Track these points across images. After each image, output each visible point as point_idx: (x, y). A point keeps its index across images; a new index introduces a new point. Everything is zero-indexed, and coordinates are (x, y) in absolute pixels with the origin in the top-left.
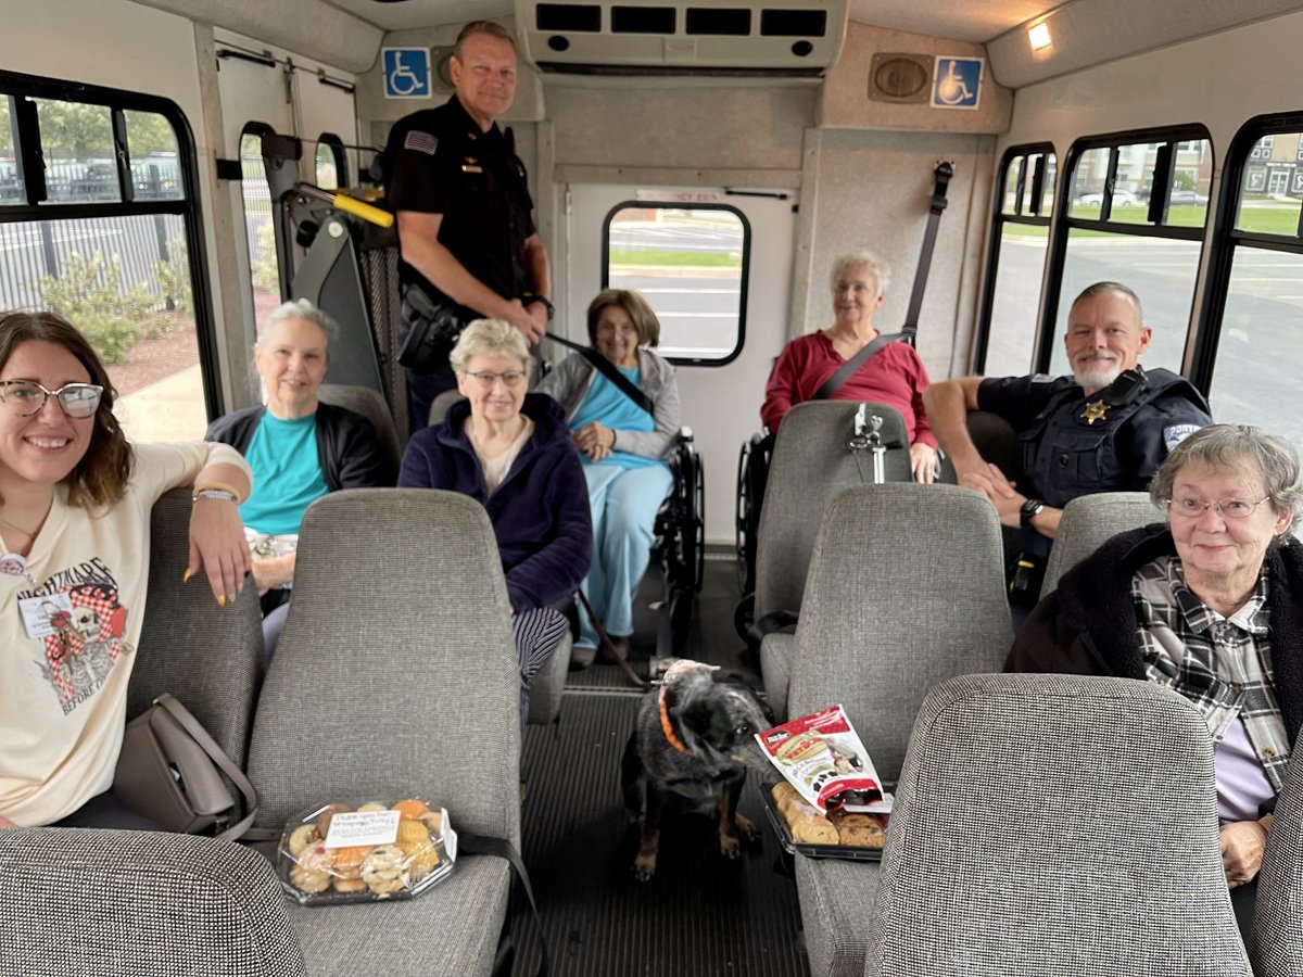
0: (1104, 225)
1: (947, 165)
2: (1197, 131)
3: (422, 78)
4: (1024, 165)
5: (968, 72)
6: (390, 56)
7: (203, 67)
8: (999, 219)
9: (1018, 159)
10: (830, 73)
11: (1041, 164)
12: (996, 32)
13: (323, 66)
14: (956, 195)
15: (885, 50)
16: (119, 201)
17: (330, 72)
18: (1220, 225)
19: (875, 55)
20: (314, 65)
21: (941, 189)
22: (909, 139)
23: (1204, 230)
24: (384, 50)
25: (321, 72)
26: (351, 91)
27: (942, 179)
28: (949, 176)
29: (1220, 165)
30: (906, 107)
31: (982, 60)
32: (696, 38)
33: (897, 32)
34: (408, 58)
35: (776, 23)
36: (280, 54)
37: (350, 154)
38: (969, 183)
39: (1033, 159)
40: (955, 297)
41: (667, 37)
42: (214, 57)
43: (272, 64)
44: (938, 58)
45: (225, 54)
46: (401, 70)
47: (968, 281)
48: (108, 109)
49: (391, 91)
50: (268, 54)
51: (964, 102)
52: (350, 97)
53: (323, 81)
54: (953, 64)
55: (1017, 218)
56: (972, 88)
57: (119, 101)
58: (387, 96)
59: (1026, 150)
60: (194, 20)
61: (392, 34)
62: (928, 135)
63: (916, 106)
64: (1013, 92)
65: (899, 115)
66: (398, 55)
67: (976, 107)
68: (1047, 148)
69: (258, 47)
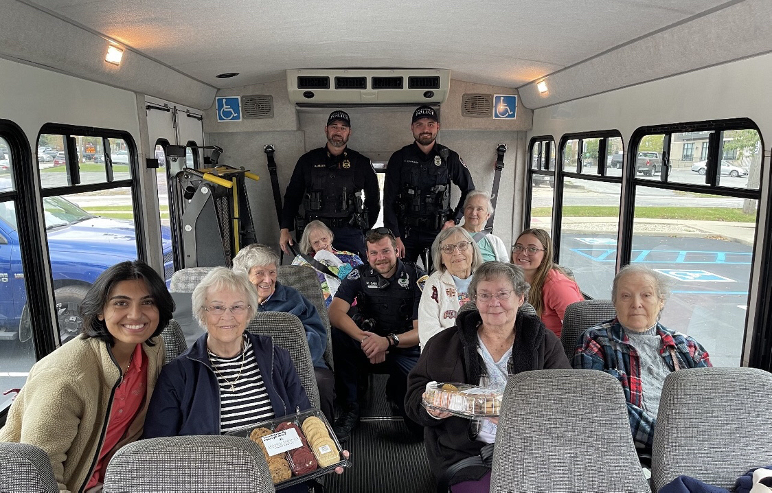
0: (579, 175)
1: (503, 146)
2: (616, 133)
3: (237, 111)
4: (541, 145)
5: (510, 102)
6: (220, 101)
7: (140, 115)
8: (531, 172)
9: (537, 143)
10: (441, 105)
11: (548, 146)
12: (522, 84)
13: (189, 108)
14: (508, 160)
15: (469, 93)
16: (106, 181)
17: (192, 111)
18: (628, 176)
19: (464, 95)
20: (186, 108)
21: (500, 158)
22: (483, 134)
23: (622, 178)
24: (217, 98)
25: (188, 111)
26: (201, 119)
27: (501, 153)
28: (504, 151)
29: (626, 149)
30: (481, 119)
31: (516, 96)
32: (376, 91)
33: (474, 84)
34: (229, 102)
35: (415, 83)
36: (171, 105)
37: (200, 150)
38: (514, 155)
39: (544, 143)
40: (512, 211)
41: (362, 91)
42: (145, 109)
43: (168, 110)
44: (495, 96)
45: (149, 107)
46: (226, 108)
47: (517, 203)
48: (101, 138)
49: (221, 118)
50: (166, 105)
51: (509, 116)
52: (200, 122)
53: (189, 116)
54: (502, 98)
55: (539, 172)
56: (513, 109)
57: (106, 134)
58: (219, 121)
59: (541, 139)
60: (136, 92)
61: (221, 91)
62: (493, 132)
63: (485, 119)
64: (533, 111)
65: (478, 123)
66: (224, 101)
67: (515, 118)
68: (550, 138)
69: (161, 103)
